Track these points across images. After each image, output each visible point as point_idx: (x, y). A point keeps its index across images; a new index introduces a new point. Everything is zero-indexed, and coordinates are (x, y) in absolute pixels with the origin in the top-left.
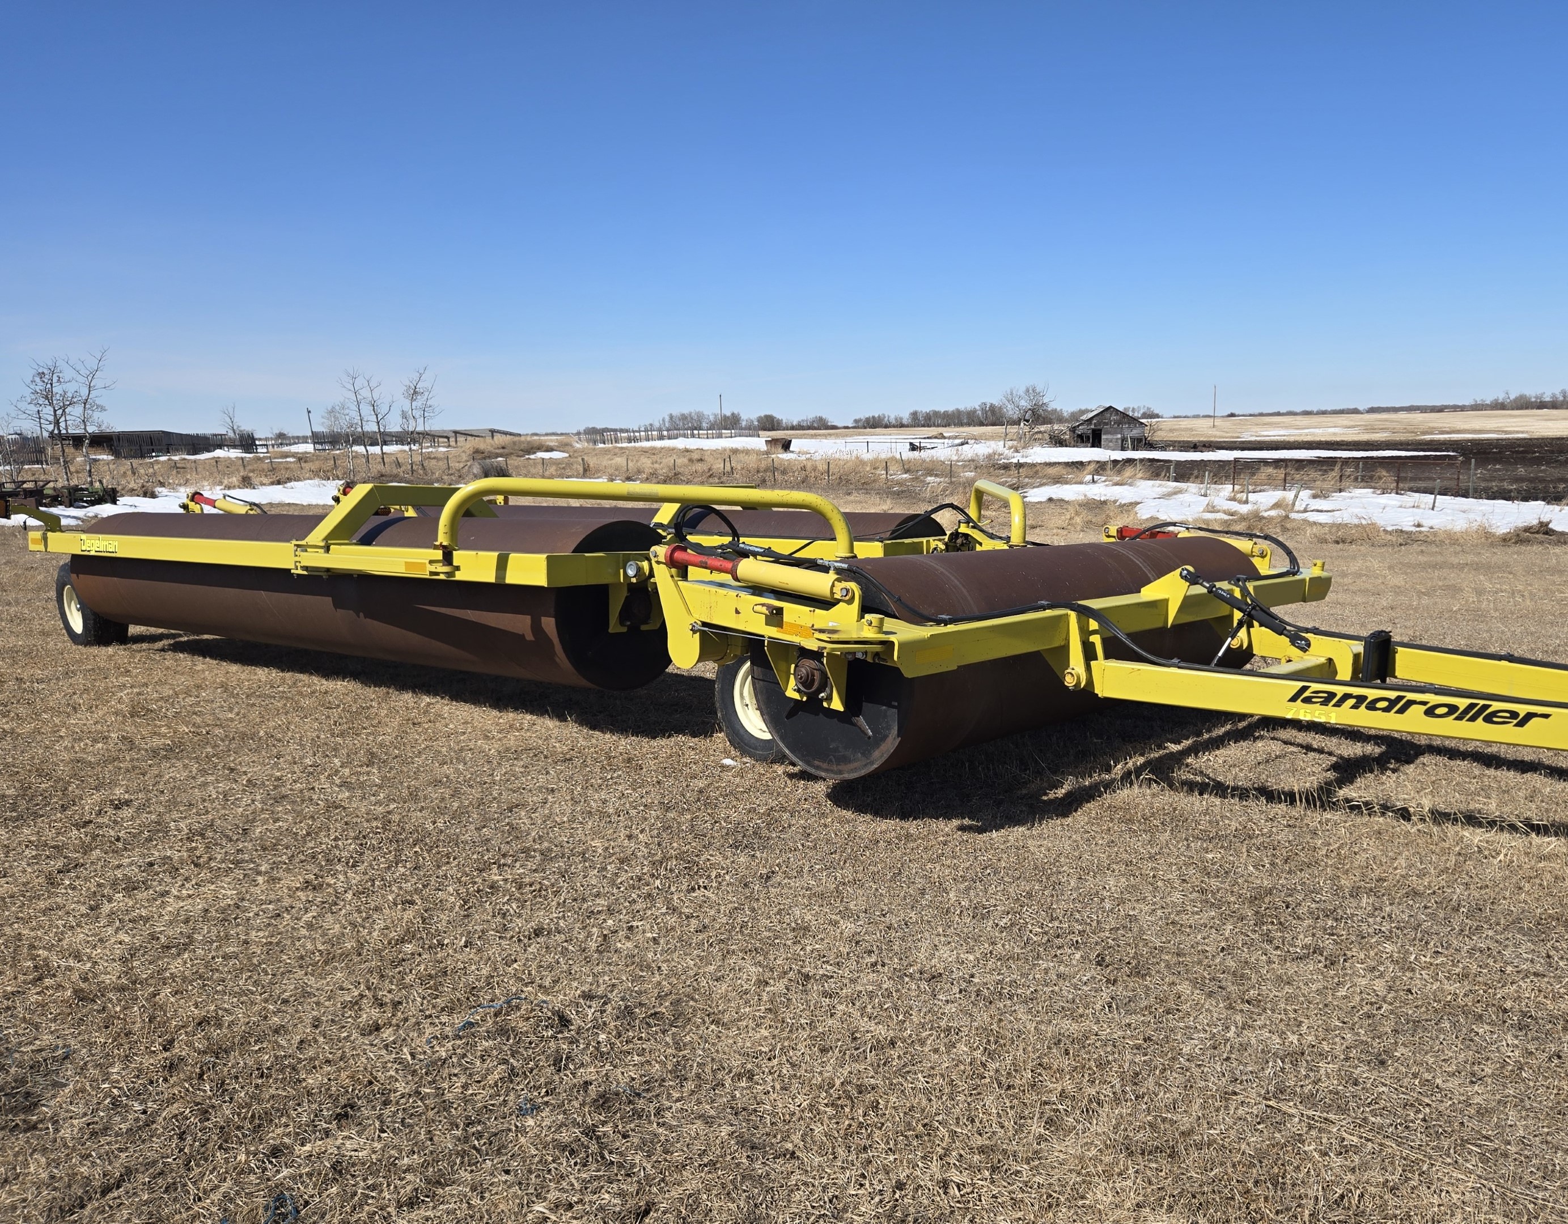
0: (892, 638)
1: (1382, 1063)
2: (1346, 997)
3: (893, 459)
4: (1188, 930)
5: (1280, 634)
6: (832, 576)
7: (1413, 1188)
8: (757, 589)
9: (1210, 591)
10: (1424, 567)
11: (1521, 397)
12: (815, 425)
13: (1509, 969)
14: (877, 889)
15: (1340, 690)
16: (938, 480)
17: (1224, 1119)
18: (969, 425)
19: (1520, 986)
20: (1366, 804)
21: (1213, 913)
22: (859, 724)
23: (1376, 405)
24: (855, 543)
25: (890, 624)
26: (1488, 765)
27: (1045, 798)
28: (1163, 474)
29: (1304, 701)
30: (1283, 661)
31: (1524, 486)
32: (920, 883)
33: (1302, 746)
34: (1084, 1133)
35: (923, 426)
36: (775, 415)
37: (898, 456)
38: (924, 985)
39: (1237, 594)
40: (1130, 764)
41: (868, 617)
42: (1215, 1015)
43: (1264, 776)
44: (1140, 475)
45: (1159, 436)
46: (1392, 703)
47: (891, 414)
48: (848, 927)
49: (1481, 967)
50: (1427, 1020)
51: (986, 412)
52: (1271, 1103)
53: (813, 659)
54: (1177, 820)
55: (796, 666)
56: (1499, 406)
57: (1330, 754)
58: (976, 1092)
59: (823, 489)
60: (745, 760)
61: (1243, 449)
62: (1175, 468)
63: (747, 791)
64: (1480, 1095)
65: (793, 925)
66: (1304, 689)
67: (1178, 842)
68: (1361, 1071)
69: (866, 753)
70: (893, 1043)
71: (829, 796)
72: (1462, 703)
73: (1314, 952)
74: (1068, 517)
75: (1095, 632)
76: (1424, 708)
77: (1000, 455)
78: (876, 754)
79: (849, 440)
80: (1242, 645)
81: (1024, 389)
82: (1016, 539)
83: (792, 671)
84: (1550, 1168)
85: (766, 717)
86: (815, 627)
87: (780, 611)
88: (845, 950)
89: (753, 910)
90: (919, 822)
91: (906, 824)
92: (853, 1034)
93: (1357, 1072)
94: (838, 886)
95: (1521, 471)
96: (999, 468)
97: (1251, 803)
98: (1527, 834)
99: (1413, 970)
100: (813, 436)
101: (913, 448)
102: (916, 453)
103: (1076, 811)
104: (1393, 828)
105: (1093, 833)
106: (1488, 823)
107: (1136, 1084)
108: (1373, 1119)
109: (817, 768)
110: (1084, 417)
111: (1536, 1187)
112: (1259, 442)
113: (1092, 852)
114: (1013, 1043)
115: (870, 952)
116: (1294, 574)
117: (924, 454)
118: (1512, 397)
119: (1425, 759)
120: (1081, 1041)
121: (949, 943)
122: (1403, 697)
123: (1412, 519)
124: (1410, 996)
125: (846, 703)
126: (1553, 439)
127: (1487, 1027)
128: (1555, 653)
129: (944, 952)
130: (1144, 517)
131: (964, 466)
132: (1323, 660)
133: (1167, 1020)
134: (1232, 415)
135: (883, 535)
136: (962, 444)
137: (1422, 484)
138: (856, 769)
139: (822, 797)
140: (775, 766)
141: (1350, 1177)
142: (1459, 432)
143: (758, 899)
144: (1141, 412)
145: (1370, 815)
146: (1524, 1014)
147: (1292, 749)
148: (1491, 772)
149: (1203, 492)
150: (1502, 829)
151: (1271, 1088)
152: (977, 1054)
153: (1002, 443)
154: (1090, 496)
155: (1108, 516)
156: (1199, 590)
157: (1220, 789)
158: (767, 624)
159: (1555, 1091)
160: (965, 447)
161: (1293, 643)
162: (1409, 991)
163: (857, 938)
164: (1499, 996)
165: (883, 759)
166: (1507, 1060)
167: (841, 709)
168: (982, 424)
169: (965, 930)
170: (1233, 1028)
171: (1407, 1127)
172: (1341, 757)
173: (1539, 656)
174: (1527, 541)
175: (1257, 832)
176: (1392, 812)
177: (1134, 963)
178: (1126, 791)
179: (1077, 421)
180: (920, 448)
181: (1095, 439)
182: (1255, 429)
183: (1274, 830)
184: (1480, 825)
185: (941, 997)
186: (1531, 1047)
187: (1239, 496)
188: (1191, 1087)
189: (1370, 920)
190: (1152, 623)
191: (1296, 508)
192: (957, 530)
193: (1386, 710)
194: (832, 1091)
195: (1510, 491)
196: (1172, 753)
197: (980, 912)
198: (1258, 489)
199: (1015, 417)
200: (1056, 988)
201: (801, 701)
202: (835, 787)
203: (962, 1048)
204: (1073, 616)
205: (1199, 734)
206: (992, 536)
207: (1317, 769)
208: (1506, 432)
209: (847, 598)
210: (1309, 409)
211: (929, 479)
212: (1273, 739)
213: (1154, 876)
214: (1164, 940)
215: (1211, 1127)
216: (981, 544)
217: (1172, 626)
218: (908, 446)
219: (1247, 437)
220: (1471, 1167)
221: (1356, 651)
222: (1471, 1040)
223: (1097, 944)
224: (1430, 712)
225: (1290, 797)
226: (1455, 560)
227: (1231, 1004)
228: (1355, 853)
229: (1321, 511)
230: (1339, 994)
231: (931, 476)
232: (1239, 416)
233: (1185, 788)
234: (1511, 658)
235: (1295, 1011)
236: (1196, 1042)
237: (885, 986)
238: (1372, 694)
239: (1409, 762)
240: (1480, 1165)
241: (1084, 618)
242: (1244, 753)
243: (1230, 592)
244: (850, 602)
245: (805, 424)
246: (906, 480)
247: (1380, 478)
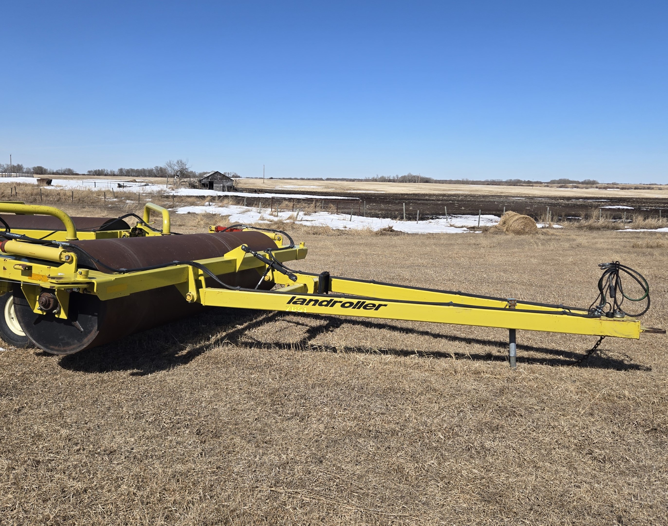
0: (93, 281)
1: (321, 462)
2: (307, 434)
3: (109, 191)
4: (241, 412)
5: (285, 274)
6: (60, 249)
7: (332, 517)
8: (17, 257)
9: (255, 256)
10: (347, 244)
11: (382, 177)
12: (66, 173)
13: (372, 412)
14: (83, 410)
15: (308, 298)
16: (132, 202)
17: (251, 500)
18: (149, 176)
19: (376, 420)
20: (319, 346)
21: (253, 403)
22: (76, 325)
23: (329, 177)
24: (77, 232)
25: (92, 273)
26: (367, 327)
27: (177, 355)
28: (241, 203)
29: (293, 303)
30: (286, 286)
31: (384, 212)
32: (107, 404)
33: (295, 323)
34: (184, 519)
35: (126, 176)
36: (43, 166)
37: (111, 190)
38: (106, 458)
39: (268, 257)
40: (219, 336)
41: (80, 270)
42: (251, 451)
43: (278, 337)
44: (231, 203)
45: (240, 186)
46: (329, 302)
47: (108, 169)
48: (64, 432)
49: (361, 413)
50: (340, 440)
51: (158, 171)
52: (272, 489)
53: (49, 293)
54: (239, 360)
55: (40, 297)
56: (375, 180)
57: (307, 325)
58: (130, 509)
59: (69, 205)
60: (11, 348)
61: (276, 193)
62: (246, 200)
63: (10, 365)
64: (359, 470)
65: (33, 435)
66: (293, 298)
67: (239, 371)
68: (313, 467)
69: (80, 340)
70: (85, 491)
71: (59, 364)
72: (355, 301)
73: (296, 415)
74: (197, 221)
75: (201, 275)
76: (341, 304)
77: (164, 191)
78: (85, 340)
79: (84, 181)
80: (269, 279)
81: (176, 161)
82: (165, 231)
83: (37, 299)
84: (384, 497)
85: (22, 324)
86: (51, 276)
87: (30, 268)
88: (62, 444)
89: (8, 429)
90: (110, 373)
91: (101, 375)
92: (63, 489)
93: (310, 468)
94: (61, 411)
95: (382, 206)
96: (164, 198)
97: (272, 350)
98: (380, 354)
99: (335, 418)
100: (66, 178)
101: (120, 186)
102: (121, 189)
103: (191, 360)
104: (330, 356)
105: (199, 371)
106: (366, 351)
107: (211, 491)
108: (316, 489)
109: (52, 349)
110: (205, 176)
111: (379, 507)
112: (283, 190)
113: (198, 379)
114: (151, 480)
115: (76, 444)
116: (292, 248)
117: (125, 189)
118: (379, 177)
119: (344, 325)
120: (185, 474)
121: (121, 433)
122: (333, 300)
123: (342, 225)
124: (334, 430)
125: (68, 315)
126: (394, 194)
127: (363, 439)
128: (393, 279)
129: (119, 439)
130: (233, 222)
131: (146, 196)
132: (302, 285)
133: (228, 457)
134: (272, 178)
135: (95, 229)
136: (145, 185)
137: (346, 211)
138: (74, 349)
139: (55, 364)
140: (29, 350)
141: (305, 518)
142: (360, 190)
143: (12, 423)
144: (232, 175)
145: (321, 351)
146: (377, 431)
147: (291, 324)
148: (368, 329)
149: (259, 211)
150: (371, 353)
151: (273, 482)
152: (131, 489)
153: (165, 186)
154: (208, 212)
155: (216, 221)
156: (250, 255)
157: (259, 345)
158: (22, 275)
159: (387, 463)
160: (147, 187)
161: (290, 278)
162: (333, 428)
163: (70, 437)
164: (368, 425)
165: (89, 343)
166: (370, 452)
167: (66, 318)
168: (156, 176)
169: (130, 426)
170: (258, 456)
171: (330, 490)
172: (311, 327)
173: (388, 281)
174: (385, 234)
175: (274, 363)
176: (330, 349)
177: (214, 431)
178: (216, 349)
179: (202, 177)
180: (124, 187)
181: (210, 186)
182: (281, 185)
183: (282, 361)
184: (363, 352)
185: (114, 462)
186: (379, 445)
187: (274, 213)
188: (237, 487)
189: (319, 398)
190: (228, 270)
191: (298, 219)
192: (136, 226)
193: (326, 305)
194: (48, 522)
195: (379, 214)
196: (239, 330)
197: (138, 416)
198: (282, 210)
199: (173, 174)
200: (175, 449)
201: (43, 315)
202: (63, 359)
203: (124, 487)
204: (190, 267)
205: (252, 320)
206: (154, 230)
207: (301, 333)
208: (377, 191)
209: (69, 261)
210: (303, 177)
211: (128, 201)
212: (283, 320)
213: (227, 388)
214: (230, 418)
215: (245, 505)
216: (148, 233)
217: (238, 271)
218: (117, 185)
219: (278, 188)
220: (354, 503)
221: (315, 281)
222: (357, 446)
223: (197, 424)
224: (343, 306)
225: (289, 346)
226: (358, 242)
227: (258, 445)
228: (315, 369)
229: (308, 221)
230: (305, 433)
231: (129, 200)
232: (274, 179)
233: (243, 346)
234: (374, 282)
235: (286, 444)
236: (241, 465)
237: (83, 461)
238: (321, 299)
239: (337, 327)
240: (358, 501)
241: (196, 269)
242: (270, 327)
243: (264, 256)
244: (71, 262)
245: (60, 172)
246: (115, 202)
247: (330, 208)
